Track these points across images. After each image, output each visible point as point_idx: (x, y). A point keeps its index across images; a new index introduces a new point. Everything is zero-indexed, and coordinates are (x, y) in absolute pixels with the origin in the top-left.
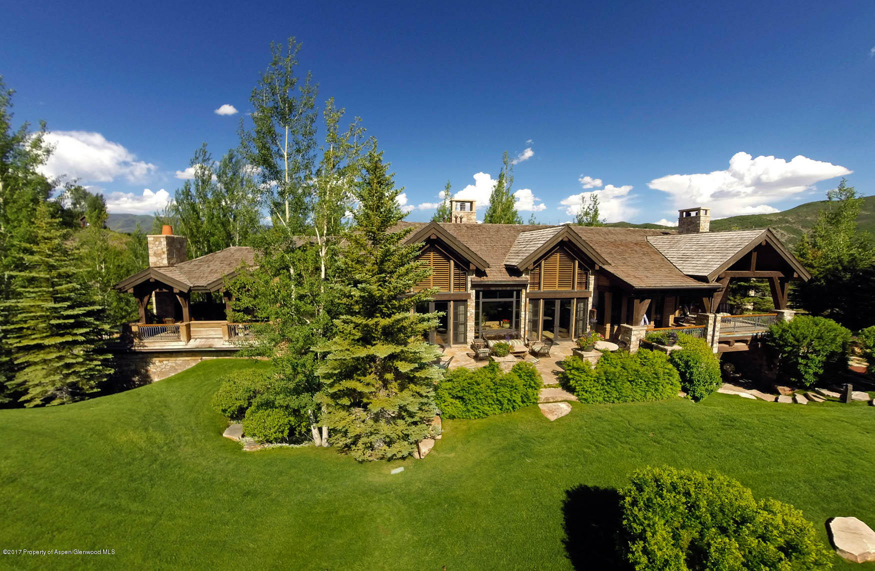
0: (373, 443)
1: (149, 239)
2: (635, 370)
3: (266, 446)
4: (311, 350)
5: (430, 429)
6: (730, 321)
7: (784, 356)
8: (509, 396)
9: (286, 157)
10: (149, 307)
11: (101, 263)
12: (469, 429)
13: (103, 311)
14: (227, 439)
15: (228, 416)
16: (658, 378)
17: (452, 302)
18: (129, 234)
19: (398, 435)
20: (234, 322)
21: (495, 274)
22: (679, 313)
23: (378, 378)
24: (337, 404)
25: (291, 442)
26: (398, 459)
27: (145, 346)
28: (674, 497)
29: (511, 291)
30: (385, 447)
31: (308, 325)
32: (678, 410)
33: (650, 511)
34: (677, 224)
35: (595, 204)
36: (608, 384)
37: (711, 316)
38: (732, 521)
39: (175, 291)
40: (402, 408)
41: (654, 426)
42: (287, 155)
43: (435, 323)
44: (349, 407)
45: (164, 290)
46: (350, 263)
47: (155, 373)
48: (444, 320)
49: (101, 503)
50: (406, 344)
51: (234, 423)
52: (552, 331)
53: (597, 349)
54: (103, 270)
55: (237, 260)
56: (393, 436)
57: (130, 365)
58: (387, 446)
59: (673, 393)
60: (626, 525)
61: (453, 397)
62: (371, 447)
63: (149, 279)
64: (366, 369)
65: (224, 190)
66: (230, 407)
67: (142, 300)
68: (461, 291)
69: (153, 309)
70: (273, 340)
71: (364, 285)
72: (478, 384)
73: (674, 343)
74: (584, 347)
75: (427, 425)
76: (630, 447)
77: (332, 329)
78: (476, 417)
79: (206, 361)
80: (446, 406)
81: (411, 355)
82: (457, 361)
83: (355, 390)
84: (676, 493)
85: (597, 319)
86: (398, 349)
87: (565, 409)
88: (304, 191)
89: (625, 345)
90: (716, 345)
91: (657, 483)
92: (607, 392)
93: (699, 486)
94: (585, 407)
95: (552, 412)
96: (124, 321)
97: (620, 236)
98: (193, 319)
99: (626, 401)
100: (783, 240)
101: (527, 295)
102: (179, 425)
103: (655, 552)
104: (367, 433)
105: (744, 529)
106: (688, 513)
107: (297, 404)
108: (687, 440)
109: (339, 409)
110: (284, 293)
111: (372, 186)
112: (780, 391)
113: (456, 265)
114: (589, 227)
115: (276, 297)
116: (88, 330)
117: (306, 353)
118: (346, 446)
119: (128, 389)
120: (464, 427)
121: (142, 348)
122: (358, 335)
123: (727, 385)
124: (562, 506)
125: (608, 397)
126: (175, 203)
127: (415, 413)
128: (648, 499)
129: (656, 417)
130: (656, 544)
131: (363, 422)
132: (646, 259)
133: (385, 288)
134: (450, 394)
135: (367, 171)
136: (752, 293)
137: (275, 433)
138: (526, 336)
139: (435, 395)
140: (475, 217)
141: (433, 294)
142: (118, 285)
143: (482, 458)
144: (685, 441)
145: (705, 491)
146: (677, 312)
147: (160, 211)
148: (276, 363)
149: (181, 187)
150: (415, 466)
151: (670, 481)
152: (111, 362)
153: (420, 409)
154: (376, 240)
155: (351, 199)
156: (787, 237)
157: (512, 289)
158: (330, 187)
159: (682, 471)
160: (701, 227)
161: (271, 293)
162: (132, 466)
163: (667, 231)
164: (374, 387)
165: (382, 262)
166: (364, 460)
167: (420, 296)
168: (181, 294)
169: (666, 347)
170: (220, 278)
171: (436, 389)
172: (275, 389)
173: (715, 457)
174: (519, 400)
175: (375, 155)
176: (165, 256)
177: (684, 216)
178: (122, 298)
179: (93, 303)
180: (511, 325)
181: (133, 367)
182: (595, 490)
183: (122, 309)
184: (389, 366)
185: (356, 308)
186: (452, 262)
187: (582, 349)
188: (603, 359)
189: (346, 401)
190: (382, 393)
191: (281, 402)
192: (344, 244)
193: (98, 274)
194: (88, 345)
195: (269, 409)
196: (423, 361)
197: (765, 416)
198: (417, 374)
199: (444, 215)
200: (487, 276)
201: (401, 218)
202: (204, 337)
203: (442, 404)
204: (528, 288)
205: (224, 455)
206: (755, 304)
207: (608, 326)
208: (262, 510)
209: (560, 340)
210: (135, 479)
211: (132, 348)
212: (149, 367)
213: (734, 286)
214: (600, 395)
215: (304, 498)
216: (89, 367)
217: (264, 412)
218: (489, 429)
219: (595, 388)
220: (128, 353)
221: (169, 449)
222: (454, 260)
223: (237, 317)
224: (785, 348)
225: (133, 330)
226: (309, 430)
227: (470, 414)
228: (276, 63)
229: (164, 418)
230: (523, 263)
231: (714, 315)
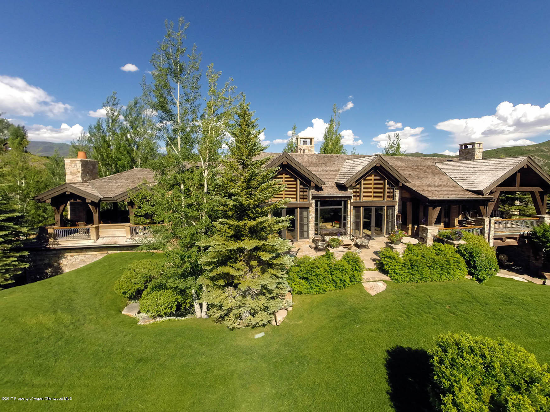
0: (241, 314)
1: (66, 161)
2: (432, 258)
3: (158, 319)
4: (196, 244)
5: (284, 302)
6: (501, 223)
7: (547, 249)
8: (341, 277)
9: (178, 104)
10: (64, 214)
11: (22, 179)
12: (313, 302)
13: (22, 217)
14: (125, 315)
15: (127, 297)
16: (450, 264)
17: (298, 209)
18: (48, 158)
19: (260, 307)
20: (136, 224)
21: (329, 189)
22: (462, 217)
23: (245, 264)
24: (215, 285)
25: (177, 316)
26: (260, 326)
27: (59, 244)
28: (473, 358)
29: (340, 201)
30: (251, 317)
31: (194, 226)
32: (467, 289)
33: (454, 369)
34: (458, 154)
35: (397, 140)
36: (412, 268)
37: (487, 220)
38: (523, 381)
39: (87, 201)
40: (264, 287)
41: (449, 300)
42: (179, 103)
43: (287, 224)
44: (224, 287)
45: (78, 201)
46: (226, 181)
47: (66, 265)
48: (293, 222)
49: (5, 380)
50: (266, 239)
51: (131, 303)
52: (370, 230)
53: (402, 243)
54: (24, 185)
55: (139, 178)
56: (257, 308)
57: (44, 260)
58: (252, 316)
59: (461, 276)
60: (436, 380)
61: (300, 278)
62: (240, 317)
63: (65, 192)
64: (237, 258)
65: (129, 127)
66: (129, 290)
67: (58, 208)
68: (305, 201)
69: (67, 215)
70: (167, 237)
71: (236, 197)
72: (319, 269)
73: (460, 239)
74: (393, 241)
75: (282, 299)
76: (432, 316)
77: (212, 229)
78: (318, 293)
79: (111, 254)
80: (295, 285)
81: (270, 247)
82: (302, 251)
83: (228, 274)
84: (473, 355)
85: (401, 221)
86: (261, 243)
87: (382, 287)
88: (192, 129)
89: (423, 240)
90: (492, 241)
91: (458, 346)
92: (412, 274)
93: (492, 350)
94: (396, 284)
95: (372, 288)
96: (40, 224)
97: (416, 162)
98: (101, 222)
99: (426, 281)
100: (540, 164)
101: (351, 204)
102: (85, 307)
103: (463, 404)
104: (236, 307)
105: (534, 388)
106: (486, 372)
107: (184, 285)
108: (477, 312)
109: (216, 288)
110: (176, 202)
111: (242, 127)
112: (546, 277)
113: (301, 183)
114: (394, 157)
115: (170, 205)
116: (7, 233)
117: (191, 247)
118: (221, 317)
119: (41, 279)
120: (309, 301)
121: (56, 246)
122: (232, 233)
123: (503, 271)
124: (385, 362)
125: (413, 278)
126: (88, 135)
127: (273, 290)
128: (452, 359)
129: (450, 294)
130: (462, 397)
131: (234, 298)
132: (436, 179)
133: (252, 199)
134: (298, 275)
135: (239, 116)
136: (518, 203)
137: (165, 309)
138: (351, 233)
139: (287, 276)
140: (314, 149)
141: (286, 203)
142: (37, 196)
143: (323, 324)
144: (475, 313)
145: (497, 354)
146: (460, 216)
147: (76, 141)
148: (167, 255)
149: (94, 123)
150: (273, 331)
151: (468, 345)
152: (27, 258)
153: (277, 287)
154: (245, 165)
155: (226, 136)
156: (542, 162)
157: (341, 199)
158: (211, 127)
159: (476, 337)
160: (476, 156)
161: (166, 203)
162: (39, 344)
163: (451, 159)
164: (243, 271)
165: (249, 180)
166: (234, 328)
167: (276, 205)
168: (93, 203)
169: (454, 242)
170: (124, 191)
171: (288, 272)
172: (166, 274)
173: (500, 326)
174: (348, 280)
175: (244, 105)
176: (80, 174)
177: (463, 148)
178: (40, 207)
179: (13, 211)
180: (341, 225)
181: (47, 262)
182: (408, 350)
183: (39, 215)
184: (254, 255)
185: (230, 213)
186: (298, 181)
187: (392, 243)
188: (407, 250)
189: (221, 282)
190: (249, 276)
191: (171, 284)
192: (221, 168)
193: (19, 188)
194: (6, 245)
195: (162, 290)
196: (279, 252)
197: (537, 295)
198: (274, 262)
199: (293, 147)
200: (323, 191)
201: (262, 150)
202: (110, 236)
203: (293, 283)
204: (352, 199)
205: (122, 329)
206: (520, 210)
207: (410, 226)
208: (152, 374)
209: (375, 236)
210: (40, 356)
211: (47, 246)
212: (61, 261)
213: (503, 198)
214: (407, 277)
215: (187, 361)
216: (5, 263)
217: (157, 293)
218: (327, 302)
219: (403, 271)
220: (43, 250)
221: (74, 328)
222: (299, 180)
223: (139, 221)
224: (548, 244)
225: (49, 232)
226: (192, 306)
227: (313, 290)
228: (169, 35)
229: (72, 302)
230: (348, 182)
231: (489, 219)
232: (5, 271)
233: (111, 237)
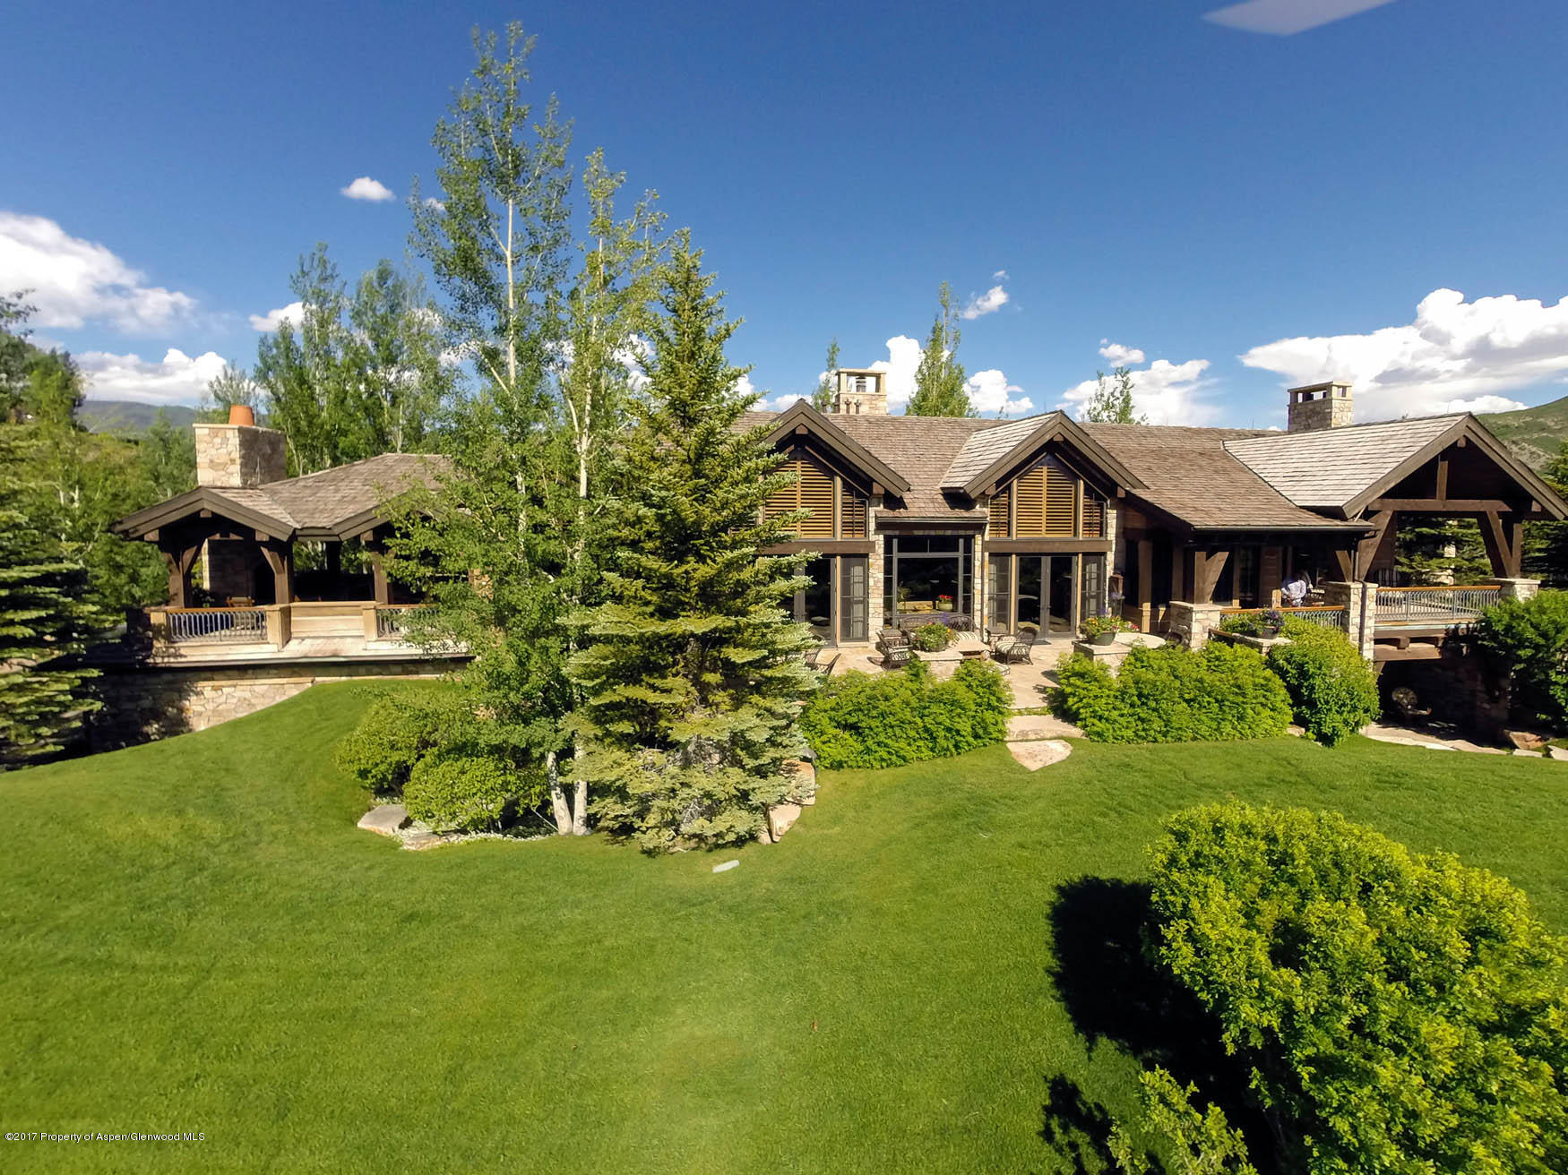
0: (678, 815)
1: (198, 432)
2: (1196, 680)
3: (453, 839)
5: (792, 786)
6: (1394, 602)
8: (947, 723)
9: (509, 260)
10: (193, 574)
11: (72, 488)
12: (870, 786)
14: (364, 831)
15: (370, 787)
16: (1243, 696)
17: (838, 558)
18: (135, 442)
19: (728, 795)
20: (391, 601)
21: (923, 505)
23: (689, 684)
24: (608, 734)
25: (506, 832)
26: (727, 844)
27: (181, 656)
29: (952, 538)
30: (703, 821)
31: (551, 585)
32: (1285, 755)
33: (1199, 872)
34: (1285, 415)
36: (1143, 703)
37: (1356, 587)
39: (258, 537)
40: (737, 738)
41: (1235, 780)
42: (512, 256)
44: (632, 742)
45: (233, 537)
47: (200, 714)
49: (61, 956)
50: (744, 615)
51: (382, 803)
52: (1037, 622)
53: (1119, 642)
54: (76, 505)
55: (400, 479)
56: (720, 796)
57: (140, 698)
58: (708, 817)
59: (1275, 726)
61: (839, 725)
62: (674, 823)
63: (198, 512)
64: (667, 666)
65: (370, 344)
66: (377, 765)
67: (178, 558)
68: (856, 536)
69: (201, 578)
71: (663, 494)
72: (887, 699)
73: (1275, 632)
74: (1094, 636)
75: (786, 778)
77: (599, 589)
78: (884, 764)
79: (324, 684)
80: (824, 743)
83: (643, 705)
85: (1123, 594)
86: (730, 622)
87: (1058, 751)
89: (1179, 639)
90: (1368, 654)
92: (1140, 718)
94: (1100, 748)
95: (1032, 756)
98: (296, 598)
99: (1180, 739)
101: (985, 546)
102: (259, 805)
107: (525, 737)
109: (609, 745)
111: (680, 316)
112: (1516, 742)
113: (845, 484)
116: (43, 614)
120: (859, 783)
121: (172, 660)
124: (1049, 911)
125: (1144, 729)
127: (761, 750)
129: (1239, 766)
131: (660, 771)
132: (1220, 480)
134: (831, 718)
135: (671, 287)
136: (1449, 551)
138: (985, 626)
142: (119, 524)
143: (893, 834)
150: (763, 855)
153: (773, 742)
154: (689, 417)
157: (955, 533)
158: (599, 320)
160: (1334, 419)
162: (143, 881)
165: (699, 457)
166: (659, 849)
167: (773, 526)
168: (273, 544)
169: (1260, 640)
170: (360, 511)
174: (967, 732)
175: (686, 256)
176: (237, 468)
177: (1300, 399)
180: (954, 602)
181: (147, 703)
182: (1113, 884)
184: (711, 657)
185: (649, 545)
186: (838, 481)
187: (1090, 640)
188: (1132, 659)
189: (625, 729)
190: (698, 714)
193: (63, 512)
195: (464, 759)
196: (780, 649)
198: (767, 673)
200: (906, 508)
202: (322, 634)
203: (817, 739)
204: (987, 532)
205: (359, 856)
207: (1147, 607)
208: (441, 946)
209: (1052, 636)
210: (149, 906)
211: (148, 661)
212: (187, 703)
213: (1408, 537)
214: (1127, 728)
215: (533, 920)
216: (38, 695)
217: (452, 765)
218: (908, 785)
219: (1117, 713)
220: (138, 671)
221: (232, 849)
222: (842, 478)
223: (403, 572)
224: (1519, 652)
225: (152, 622)
226: (547, 804)
227: (871, 757)
228: (484, 71)
229: (224, 793)
230: (976, 483)
231: (1361, 586)
232: (37, 717)
233: (324, 637)
